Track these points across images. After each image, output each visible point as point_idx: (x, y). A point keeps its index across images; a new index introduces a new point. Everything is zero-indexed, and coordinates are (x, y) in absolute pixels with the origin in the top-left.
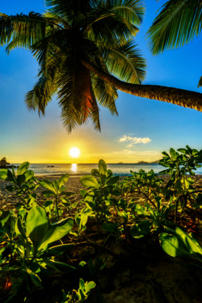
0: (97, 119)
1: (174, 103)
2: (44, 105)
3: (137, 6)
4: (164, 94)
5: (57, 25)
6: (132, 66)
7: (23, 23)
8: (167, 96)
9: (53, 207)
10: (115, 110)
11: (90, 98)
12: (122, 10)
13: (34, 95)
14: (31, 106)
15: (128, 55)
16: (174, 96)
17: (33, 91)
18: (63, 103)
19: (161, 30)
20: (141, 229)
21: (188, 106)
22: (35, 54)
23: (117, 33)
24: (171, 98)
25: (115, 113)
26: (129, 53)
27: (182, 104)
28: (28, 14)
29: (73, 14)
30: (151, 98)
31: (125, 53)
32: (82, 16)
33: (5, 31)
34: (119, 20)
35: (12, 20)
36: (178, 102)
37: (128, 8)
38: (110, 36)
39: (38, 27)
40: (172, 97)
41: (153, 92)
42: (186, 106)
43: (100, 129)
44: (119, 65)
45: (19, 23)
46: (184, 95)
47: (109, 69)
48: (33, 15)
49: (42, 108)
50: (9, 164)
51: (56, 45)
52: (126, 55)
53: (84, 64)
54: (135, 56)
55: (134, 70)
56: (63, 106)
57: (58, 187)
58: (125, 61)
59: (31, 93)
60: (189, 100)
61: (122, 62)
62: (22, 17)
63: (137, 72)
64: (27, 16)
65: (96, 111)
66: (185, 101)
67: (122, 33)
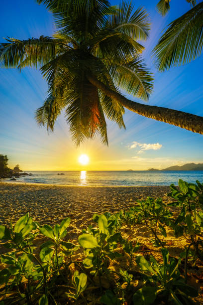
0: (104, 133)
1: (181, 127)
2: (53, 121)
3: (143, 22)
4: (171, 118)
5: (66, 45)
6: (140, 79)
7: (34, 46)
8: (174, 120)
9: (53, 255)
10: (123, 124)
11: (97, 114)
12: (128, 27)
13: (44, 111)
14: (41, 122)
15: (135, 69)
16: (182, 120)
17: (43, 107)
18: (70, 120)
19: (167, 48)
20: (145, 297)
21: (197, 131)
22: (44, 75)
23: (123, 51)
24: (178, 122)
25: (123, 126)
26: (136, 67)
27: (191, 129)
28: (39, 38)
29: (81, 34)
30: (157, 119)
31: (132, 68)
32: (89, 36)
33: (18, 54)
34: (124, 40)
35: (24, 44)
36: (187, 127)
37: (135, 25)
38: (116, 53)
39: (49, 48)
40: (180, 121)
41: (159, 115)
42: (195, 131)
43: (108, 144)
44: (126, 79)
45: (31, 46)
46: (192, 120)
47: (116, 84)
48: (44, 38)
49: (51, 124)
50: (21, 171)
51: (64, 66)
52: (133, 69)
53: (92, 82)
54: (142, 70)
55: (141, 83)
56: (71, 123)
57: (59, 234)
58: (133, 75)
59: (41, 109)
60: (198, 126)
61: (129, 76)
62: (34, 40)
63: (145, 85)
64: (37, 39)
65: (103, 126)
66: (194, 126)
67: (129, 51)
